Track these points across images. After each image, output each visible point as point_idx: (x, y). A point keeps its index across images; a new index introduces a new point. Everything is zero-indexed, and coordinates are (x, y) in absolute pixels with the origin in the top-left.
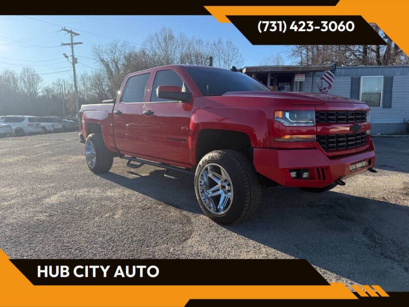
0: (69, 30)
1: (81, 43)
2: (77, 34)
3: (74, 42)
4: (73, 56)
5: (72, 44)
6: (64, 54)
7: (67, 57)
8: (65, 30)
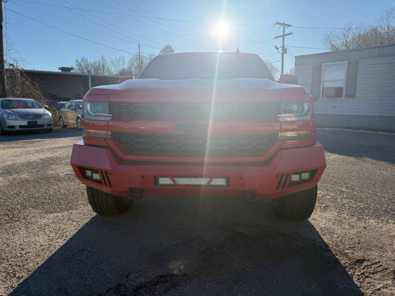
0: (282, 23)
1: (291, 34)
2: (289, 26)
3: (285, 34)
4: (283, 47)
5: (284, 36)
6: (276, 46)
7: (277, 49)
8: (279, 24)
